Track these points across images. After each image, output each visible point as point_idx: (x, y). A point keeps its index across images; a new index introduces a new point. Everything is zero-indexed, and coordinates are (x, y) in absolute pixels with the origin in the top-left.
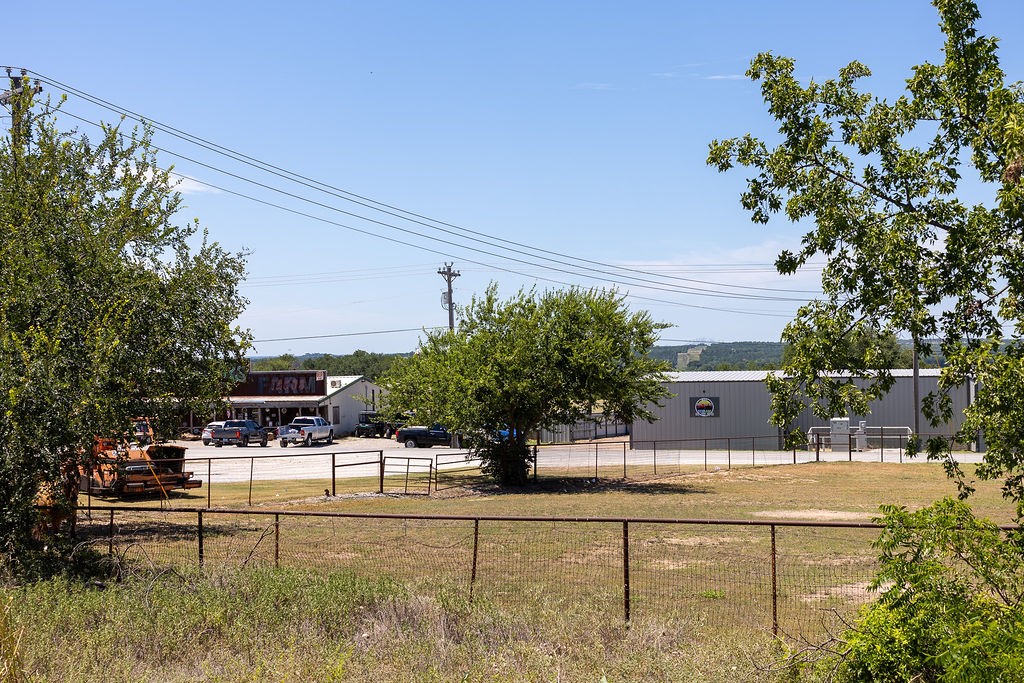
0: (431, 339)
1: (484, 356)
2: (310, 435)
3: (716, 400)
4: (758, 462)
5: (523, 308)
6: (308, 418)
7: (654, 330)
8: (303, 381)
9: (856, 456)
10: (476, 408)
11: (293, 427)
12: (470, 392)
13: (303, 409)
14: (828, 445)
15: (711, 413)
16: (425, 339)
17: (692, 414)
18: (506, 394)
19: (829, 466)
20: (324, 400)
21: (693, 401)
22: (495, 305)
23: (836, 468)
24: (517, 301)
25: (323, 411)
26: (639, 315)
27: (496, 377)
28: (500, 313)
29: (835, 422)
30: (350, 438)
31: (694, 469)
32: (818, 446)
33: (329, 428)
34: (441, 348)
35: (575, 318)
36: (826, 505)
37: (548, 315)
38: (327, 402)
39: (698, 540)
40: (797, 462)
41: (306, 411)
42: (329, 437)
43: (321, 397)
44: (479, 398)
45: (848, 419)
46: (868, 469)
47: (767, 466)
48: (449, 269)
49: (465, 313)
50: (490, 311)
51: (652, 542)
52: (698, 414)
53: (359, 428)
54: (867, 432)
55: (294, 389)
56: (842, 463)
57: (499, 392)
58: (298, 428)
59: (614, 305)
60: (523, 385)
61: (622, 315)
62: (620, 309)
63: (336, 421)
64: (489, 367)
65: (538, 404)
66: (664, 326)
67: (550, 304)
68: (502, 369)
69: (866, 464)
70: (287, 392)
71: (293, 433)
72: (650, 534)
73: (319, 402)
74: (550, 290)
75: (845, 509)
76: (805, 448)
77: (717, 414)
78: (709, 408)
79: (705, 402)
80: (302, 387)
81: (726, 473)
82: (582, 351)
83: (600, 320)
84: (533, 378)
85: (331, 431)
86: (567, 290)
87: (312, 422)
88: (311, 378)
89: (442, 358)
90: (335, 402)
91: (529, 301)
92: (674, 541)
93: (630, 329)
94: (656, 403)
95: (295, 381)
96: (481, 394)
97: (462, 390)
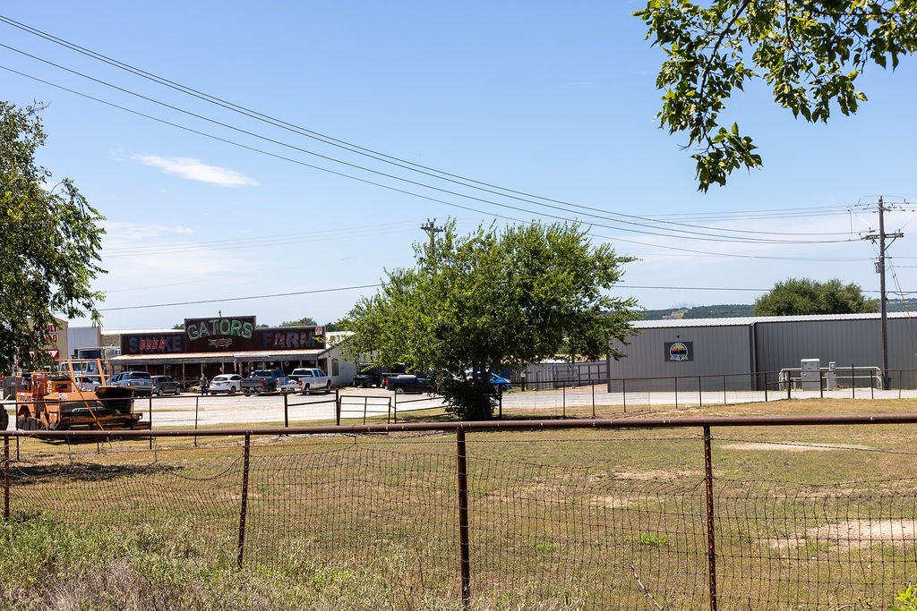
0: (393, 279)
1: (444, 293)
2: (308, 385)
3: (689, 345)
4: (728, 402)
5: (483, 243)
6: (307, 369)
7: (618, 264)
8: (303, 336)
9: (826, 394)
10: (437, 345)
11: (292, 378)
12: (429, 329)
13: (304, 362)
14: (799, 385)
15: (685, 357)
16: (387, 280)
17: (667, 358)
18: (466, 331)
19: (801, 403)
20: (322, 353)
21: (668, 345)
22: (453, 240)
23: (807, 404)
24: (476, 236)
25: (322, 363)
26: (602, 248)
27: (456, 314)
28: (459, 250)
29: (806, 363)
30: (348, 388)
31: (664, 408)
32: (789, 386)
33: (327, 378)
34: (404, 288)
35: (535, 253)
36: (799, 438)
37: (508, 252)
38: (326, 355)
39: (653, 474)
40: (768, 400)
41: (307, 364)
42: (327, 387)
43: (320, 351)
44: (439, 336)
45: (818, 360)
46: (841, 405)
47: (739, 404)
48: (432, 225)
49: (423, 251)
50: (449, 247)
51: (600, 477)
52: (672, 357)
53: (356, 379)
54: (838, 373)
55: (295, 343)
56: (814, 399)
57: (458, 329)
58: (296, 379)
59: (577, 240)
60: (482, 321)
61: (583, 250)
62: (582, 244)
63: (335, 373)
64: (447, 304)
65: (501, 341)
66: (627, 260)
67: (511, 241)
68: (461, 306)
69: (838, 401)
70: (289, 346)
71: (292, 384)
72: (602, 468)
73: (318, 355)
74: (511, 225)
75: (820, 441)
76: (776, 389)
77: (691, 358)
78: (683, 352)
79: (679, 346)
80: (302, 342)
81: (697, 411)
82: (543, 285)
83: (562, 254)
84: (495, 315)
85: (329, 381)
86: (527, 226)
87: (310, 373)
88: (311, 333)
89: (405, 297)
90: (334, 354)
91: (489, 236)
92: (626, 475)
93: (593, 262)
94: (622, 340)
95: (296, 336)
96: (441, 331)
97: (422, 328)
